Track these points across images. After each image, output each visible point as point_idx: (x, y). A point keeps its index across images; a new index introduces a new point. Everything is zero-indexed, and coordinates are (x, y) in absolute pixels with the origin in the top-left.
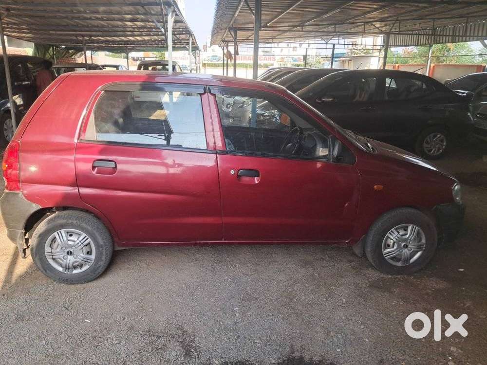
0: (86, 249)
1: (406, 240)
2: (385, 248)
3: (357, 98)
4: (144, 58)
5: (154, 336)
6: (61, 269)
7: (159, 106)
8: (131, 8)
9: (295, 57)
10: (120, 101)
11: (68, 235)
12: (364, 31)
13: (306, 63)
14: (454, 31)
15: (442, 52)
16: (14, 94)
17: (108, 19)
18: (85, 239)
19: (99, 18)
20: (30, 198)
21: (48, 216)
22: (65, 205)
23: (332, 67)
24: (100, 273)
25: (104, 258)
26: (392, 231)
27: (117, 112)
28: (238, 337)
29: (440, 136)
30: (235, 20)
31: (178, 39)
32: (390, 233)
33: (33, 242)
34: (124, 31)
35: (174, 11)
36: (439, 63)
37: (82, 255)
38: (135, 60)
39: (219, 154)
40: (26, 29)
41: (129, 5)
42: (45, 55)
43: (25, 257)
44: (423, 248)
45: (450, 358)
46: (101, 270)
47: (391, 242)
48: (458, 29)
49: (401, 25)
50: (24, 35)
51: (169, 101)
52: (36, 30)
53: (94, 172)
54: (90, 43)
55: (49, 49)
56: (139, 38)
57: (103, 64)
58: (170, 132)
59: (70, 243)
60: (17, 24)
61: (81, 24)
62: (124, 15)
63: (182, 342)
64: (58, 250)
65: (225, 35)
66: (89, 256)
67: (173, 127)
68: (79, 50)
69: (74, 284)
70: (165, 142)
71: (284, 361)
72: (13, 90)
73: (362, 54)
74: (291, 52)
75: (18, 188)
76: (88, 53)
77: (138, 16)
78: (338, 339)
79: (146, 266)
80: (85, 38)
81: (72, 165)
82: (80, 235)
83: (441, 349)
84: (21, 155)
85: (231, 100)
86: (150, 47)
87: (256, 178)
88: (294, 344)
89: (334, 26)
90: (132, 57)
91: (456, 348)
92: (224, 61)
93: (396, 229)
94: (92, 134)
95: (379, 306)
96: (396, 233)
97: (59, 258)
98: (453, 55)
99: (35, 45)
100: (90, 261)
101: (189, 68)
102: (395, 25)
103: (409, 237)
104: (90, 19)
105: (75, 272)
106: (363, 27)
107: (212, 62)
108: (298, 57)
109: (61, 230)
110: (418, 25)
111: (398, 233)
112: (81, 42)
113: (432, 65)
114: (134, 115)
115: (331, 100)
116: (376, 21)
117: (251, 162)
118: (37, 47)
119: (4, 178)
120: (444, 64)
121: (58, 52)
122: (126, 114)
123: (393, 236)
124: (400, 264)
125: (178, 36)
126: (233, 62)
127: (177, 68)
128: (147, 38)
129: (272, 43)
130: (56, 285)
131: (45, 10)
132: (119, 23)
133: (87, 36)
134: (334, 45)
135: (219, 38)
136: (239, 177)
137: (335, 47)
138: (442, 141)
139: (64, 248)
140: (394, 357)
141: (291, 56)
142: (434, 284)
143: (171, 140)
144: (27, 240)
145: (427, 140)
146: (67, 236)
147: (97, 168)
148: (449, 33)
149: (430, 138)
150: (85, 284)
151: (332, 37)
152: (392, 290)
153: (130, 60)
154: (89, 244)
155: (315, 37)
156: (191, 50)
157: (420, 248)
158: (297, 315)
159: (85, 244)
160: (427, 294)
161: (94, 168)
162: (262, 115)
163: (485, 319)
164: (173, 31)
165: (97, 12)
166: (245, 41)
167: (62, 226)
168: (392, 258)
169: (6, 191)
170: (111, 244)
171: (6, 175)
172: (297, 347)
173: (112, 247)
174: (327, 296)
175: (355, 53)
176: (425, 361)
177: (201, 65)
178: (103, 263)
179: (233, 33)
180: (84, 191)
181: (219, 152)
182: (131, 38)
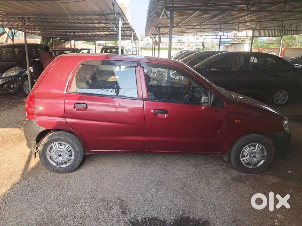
0: (69, 154)
1: (255, 153)
2: (242, 157)
3: (233, 69)
4: (105, 44)
5: (105, 202)
6: (55, 164)
7: (112, 73)
8: (98, 17)
9: (197, 44)
10: (90, 70)
11: (60, 145)
12: (239, 28)
13: (203, 47)
14: (297, 28)
15: (291, 40)
16: (30, 66)
17: (85, 23)
18: (69, 148)
19: (80, 22)
20: (40, 124)
21: (49, 134)
22: (58, 128)
23: (219, 50)
24: (77, 167)
25: (79, 159)
26: (246, 147)
27: (88, 76)
28: (153, 205)
29: (284, 93)
30: (159, 22)
31: (125, 34)
32: (245, 148)
33: (40, 148)
34: (93, 29)
35: (123, 18)
36: (289, 47)
37: (67, 157)
38: (99, 45)
39: (145, 100)
40: (38, 28)
41: (97, 15)
42: (47, 43)
43: (35, 157)
44: (265, 158)
45: (276, 221)
46: (77, 165)
47: (245, 154)
48: (299, 26)
49: (262, 24)
50: (36, 32)
51: (118, 70)
52: (43, 29)
53: (75, 110)
54: (74, 36)
55: (50, 40)
56: (102, 33)
57: (81, 48)
58: (118, 88)
59: (60, 149)
60: (33, 26)
61: (69, 26)
62: (94, 20)
63: (121, 206)
64: (54, 153)
65: (154, 31)
66: (71, 158)
67: (120, 85)
68: (67, 40)
69: (62, 173)
70: (115, 94)
71: (178, 218)
72: (29, 63)
73: (240, 42)
74: (195, 41)
75: (33, 118)
76: (73, 42)
77: (102, 21)
78: (211, 208)
79: (103, 165)
80: (71, 33)
81: (62, 106)
82: (66, 145)
83: (271, 216)
84: (36, 100)
85: (156, 70)
86: (109, 38)
87: (165, 114)
88: (185, 210)
89: (220, 25)
90: (98, 44)
91: (280, 215)
92: (153, 46)
93: (249, 146)
94: (74, 89)
95: (237, 190)
96: (249, 149)
97: (54, 158)
98: (298, 42)
99: (42, 38)
100: (71, 160)
101: (131, 51)
102: (258, 24)
103: (256, 151)
104: (75, 23)
105: (62, 166)
106: (238, 25)
107: (146, 47)
108: (198, 43)
109: (56, 142)
110: (274, 24)
111: (250, 148)
112: (69, 35)
113: (283, 48)
114: (98, 78)
115: (216, 70)
116: (246, 22)
117: (162, 105)
118: (43, 39)
119: (26, 113)
120: (292, 47)
121: (55, 41)
122: (93, 78)
123: (247, 150)
124: (251, 167)
125: (125, 32)
126: (158, 47)
127: (124, 50)
128: (107, 33)
129: (182, 35)
130: (52, 173)
131: (49, 18)
132: (91, 25)
133: (72, 32)
134: (221, 36)
135: (150, 32)
136: (156, 114)
137: (221, 38)
138: (285, 95)
139: (57, 153)
140: (243, 219)
141: (195, 43)
142: (271, 179)
143: (119, 93)
144: (37, 148)
145: (276, 95)
146: (58, 146)
147: (76, 108)
148: (294, 29)
149: (278, 94)
150: (68, 174)
151: (219, 31)
152: (246, 182)
153: (97, 45)
154: (71, 150)
155: (209, 31)
156: (132, 40)
157: (263, 158)
158: (188, 194)
159: (68, 150)
160: (267, 185)
161: (75, 107)
162: (174, 79)
163: (301, 200)
164: (122, 29)
165: (79, 19)
166: (166, 34)
167: (56, 140)
168: (247, 164)
169: (27, 119)
170: (83, 151)
171: (27, 111)
172: (187, 211)
173: (83, 153)
174: (206, 184)
175: (236, 41)
176: (261, 222)
177: (139, 49)
178: (78, 162)
179: (158, 30)
180: (69, 120)
181: (144, 99)
182: (98, 33)
